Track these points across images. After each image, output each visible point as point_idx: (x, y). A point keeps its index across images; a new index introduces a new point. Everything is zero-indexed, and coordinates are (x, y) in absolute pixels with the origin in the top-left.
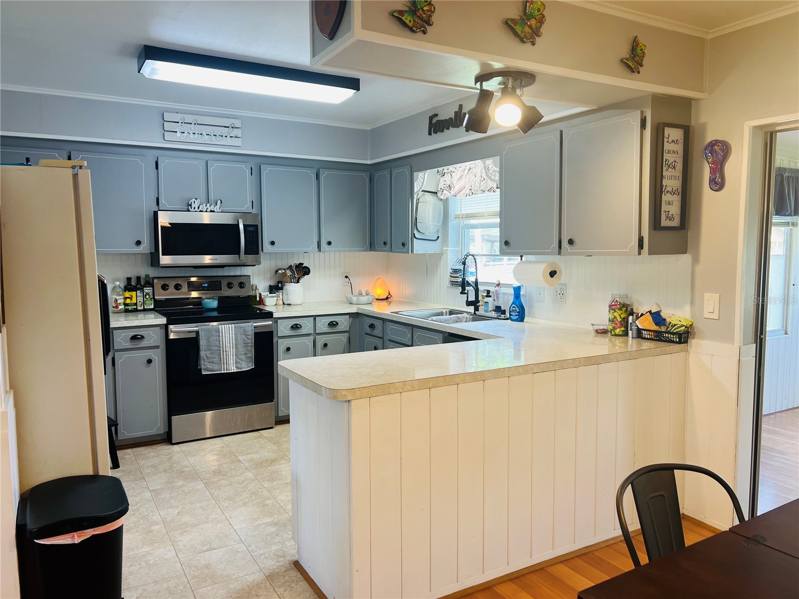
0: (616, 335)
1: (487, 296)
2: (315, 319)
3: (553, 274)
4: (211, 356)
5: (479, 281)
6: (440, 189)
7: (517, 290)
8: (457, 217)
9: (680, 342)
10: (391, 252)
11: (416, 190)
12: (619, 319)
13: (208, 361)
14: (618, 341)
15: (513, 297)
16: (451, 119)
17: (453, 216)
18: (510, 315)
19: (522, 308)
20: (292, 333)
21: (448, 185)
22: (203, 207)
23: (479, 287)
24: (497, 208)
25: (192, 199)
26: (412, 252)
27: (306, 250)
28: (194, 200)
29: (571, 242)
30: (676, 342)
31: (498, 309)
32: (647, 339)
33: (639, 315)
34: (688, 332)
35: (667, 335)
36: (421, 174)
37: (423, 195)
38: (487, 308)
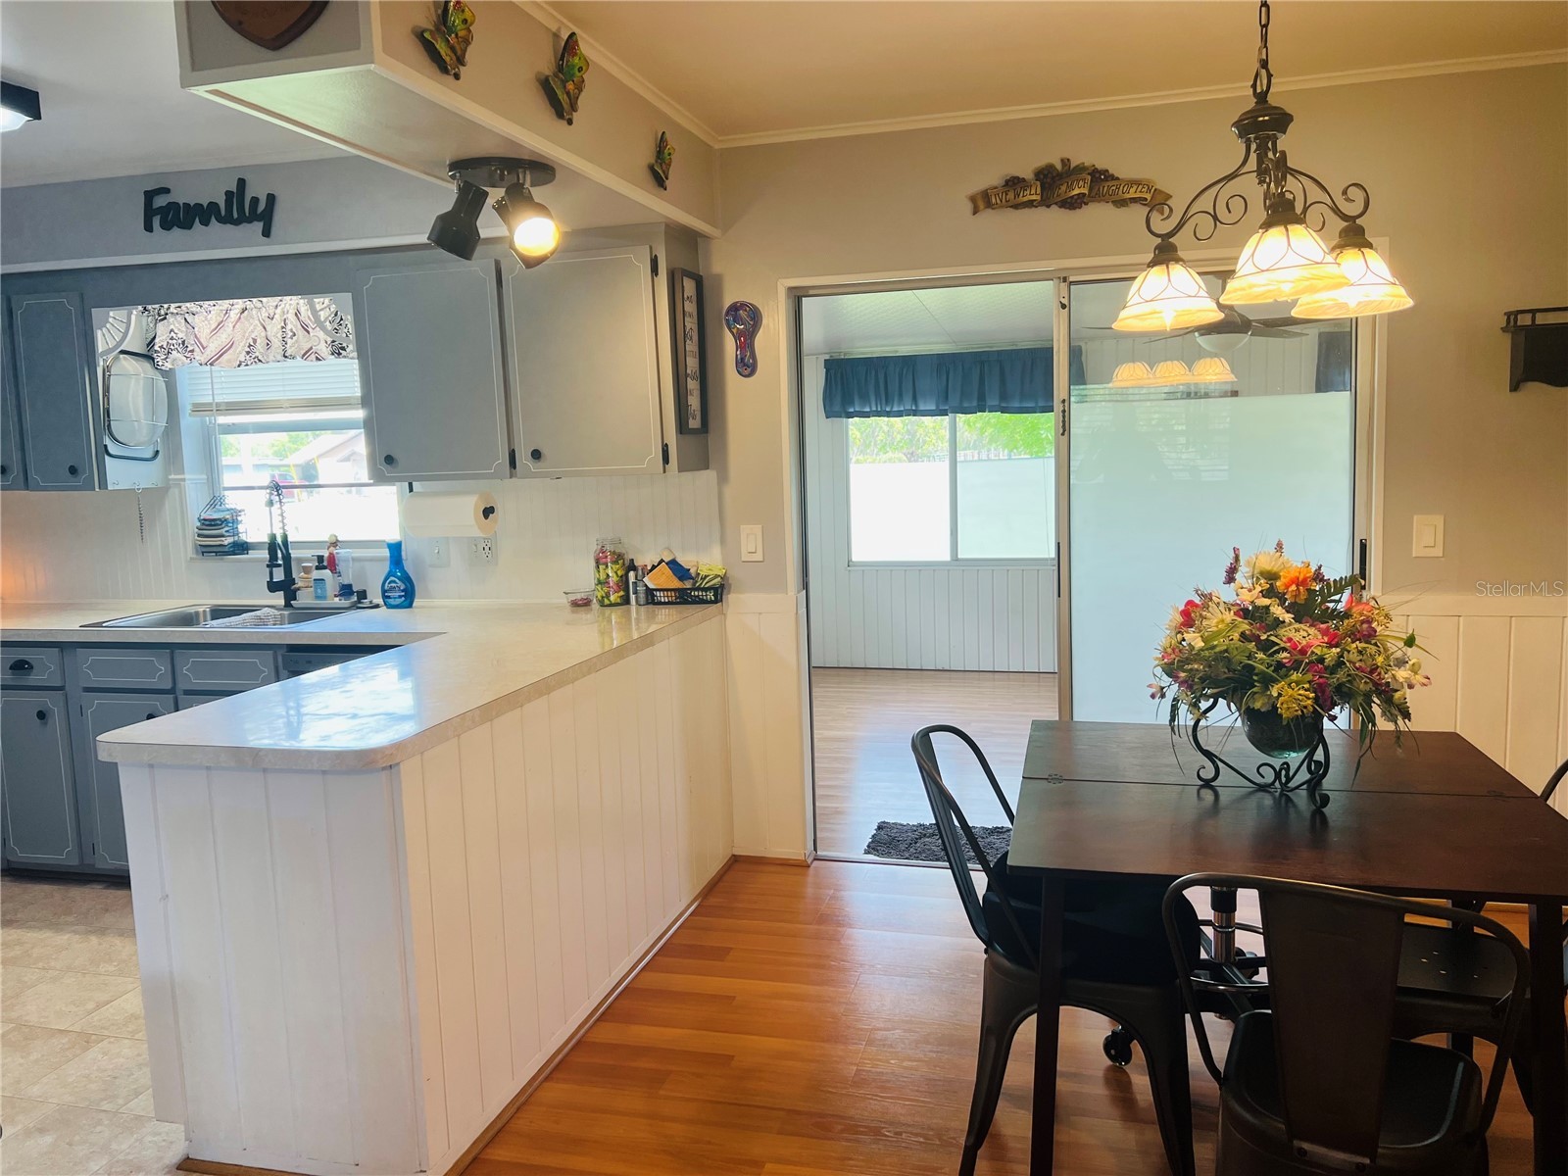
0: (611, 605)
1: (317, 568)
3: (488, 512)
5: (290, 539)
6: (161, 347)
7: (396, 549)
8: (199, 409)
9: (716, 602)
10: (27, 487)
11: (101, 347)
12: (615, 579)
14: (615, 615)
15: (388, 563)
16: (213, 206)
17: (189, 408)
18: (385, 597)
19: (407, 579)
21: (180, 341)
23: (290, 551)
26: (103, 484)
29: (536, 455)
30: (711, 602)
31: (346, 590)
32: (665, 603)
33: (649, 568)
34: (722, 586)
35: (696, 593)
36: (115, 315)
37: (116, 358)
38: (319, 591)
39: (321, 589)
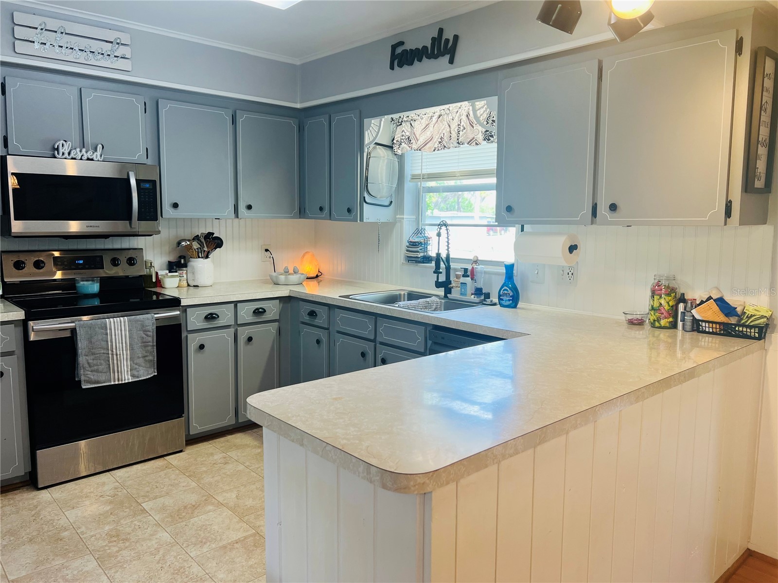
0: (661, 327)
1: (464, 276)
2: (236, 306)
3: (572, 248)
4: (95, 362)
5: (451, 256)
6: (397, 141)
7: (510, 268)
8: (415, 177)
9: (759, 339)
10: (330, 219)
11: (367, 141)
12: (667, 307)
13: (90, 369)
14: (663, 335)
15: (504, 277)
16: (425, 48)
17: (410, 177)
18: (500, 299)
19: (515, 289)
20: (206, 325)
21: (407, 137)
22: (77, 153)
23: (451, 264)
24: (492, 164)
25: (60, 140)
26: (362, 219)
27: (218, 215)
28: (62, 142)
29: (613, 207)
30: (755, 338)
31: (478, 292)
32: (709, 333)
33: (698, 302)
34: (767, 325)
35: (741, 329)
36: (374, 122)
37: (374, 148)
38: (463, 290)
39: (464, 289)
